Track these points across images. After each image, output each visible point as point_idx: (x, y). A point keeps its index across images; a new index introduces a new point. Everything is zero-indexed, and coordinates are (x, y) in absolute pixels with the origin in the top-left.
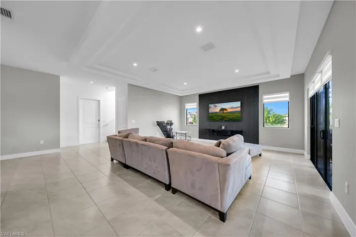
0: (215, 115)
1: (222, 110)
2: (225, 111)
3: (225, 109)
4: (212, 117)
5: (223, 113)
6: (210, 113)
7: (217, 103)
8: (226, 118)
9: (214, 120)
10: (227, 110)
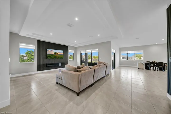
0: (52, 56)
1: (55, 53)
2: (57, 54)
3: (57, 53)
4: (49, 57)
5: (56, 55)
6: (48, 54)
7: (52, 49)
8: (57, 57)
9: (51, 58)
10: (58, 53)
